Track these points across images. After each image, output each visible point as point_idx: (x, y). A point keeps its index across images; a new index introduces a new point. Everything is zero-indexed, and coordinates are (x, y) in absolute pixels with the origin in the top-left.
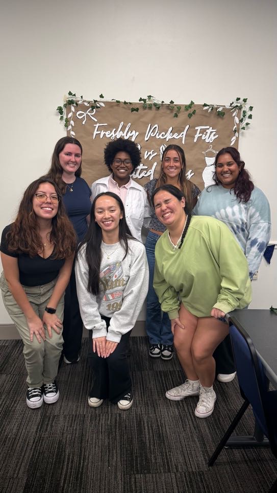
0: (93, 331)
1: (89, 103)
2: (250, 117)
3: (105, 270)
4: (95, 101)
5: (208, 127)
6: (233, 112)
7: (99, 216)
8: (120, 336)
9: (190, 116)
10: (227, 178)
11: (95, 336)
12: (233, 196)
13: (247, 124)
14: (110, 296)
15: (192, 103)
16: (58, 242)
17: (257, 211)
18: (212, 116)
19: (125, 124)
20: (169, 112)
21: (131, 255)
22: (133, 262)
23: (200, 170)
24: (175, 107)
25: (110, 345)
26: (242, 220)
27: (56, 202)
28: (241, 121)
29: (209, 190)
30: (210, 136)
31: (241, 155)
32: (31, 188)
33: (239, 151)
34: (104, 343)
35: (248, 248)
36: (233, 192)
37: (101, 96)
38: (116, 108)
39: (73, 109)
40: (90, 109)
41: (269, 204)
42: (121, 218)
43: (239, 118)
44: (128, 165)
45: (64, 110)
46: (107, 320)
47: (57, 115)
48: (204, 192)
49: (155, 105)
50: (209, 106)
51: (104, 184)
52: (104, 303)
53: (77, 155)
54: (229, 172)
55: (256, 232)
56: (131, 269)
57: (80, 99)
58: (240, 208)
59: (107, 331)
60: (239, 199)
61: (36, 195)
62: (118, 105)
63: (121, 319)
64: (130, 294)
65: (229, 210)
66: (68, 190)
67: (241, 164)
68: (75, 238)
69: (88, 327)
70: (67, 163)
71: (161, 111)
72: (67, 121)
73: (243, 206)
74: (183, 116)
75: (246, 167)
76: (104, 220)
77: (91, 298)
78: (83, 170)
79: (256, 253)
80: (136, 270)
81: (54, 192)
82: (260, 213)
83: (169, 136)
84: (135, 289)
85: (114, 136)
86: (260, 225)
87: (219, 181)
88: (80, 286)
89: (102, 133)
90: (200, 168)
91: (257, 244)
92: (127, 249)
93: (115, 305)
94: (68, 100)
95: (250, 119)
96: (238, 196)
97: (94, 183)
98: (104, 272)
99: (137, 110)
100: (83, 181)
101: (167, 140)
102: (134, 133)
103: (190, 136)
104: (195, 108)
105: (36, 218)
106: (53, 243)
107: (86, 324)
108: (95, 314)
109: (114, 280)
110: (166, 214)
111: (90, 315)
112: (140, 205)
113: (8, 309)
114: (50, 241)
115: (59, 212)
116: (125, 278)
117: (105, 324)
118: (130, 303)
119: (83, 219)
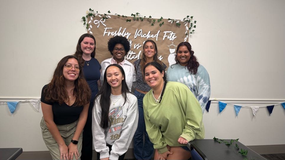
0: (101, 154)
1: (101, 15)
2: (195, 27)
4: (105, 15)
5: (171, 32)
6: (185, 24)
7: (109, 79)
8: (118, 156)
9: (161, 25)
10: (183, 60)
11: (101, 157)
12: (187, 70)
13: (193, 31)
14: (113, 129)
15: (162, 18)
16: (78, 95)
17: (202, 78)
18: (173, 25)
19: (123, 28)
20: (148, 22)
21: (129, 103)
22: (130, 107)
23: (167, 56)
24: (152, 20)
26: (193, 84)
27: (78, 70)
28: (190, 29)
29: (172, 67)
30: (172, 37)
36: (187, 68)
37: (109, 12)
38: (117, 19)
39: (92, 18)
40: (102, 19)
41: (208, 74)
42: (123, 79)
43: (188, 27)
45: (86, 19)
47: (82, 22)
48: (169, 68)
49: (141, 18)
50: (171, 20)
51: (108, 62)
52: (109, 135)
53: (91, 44)
54: (185, 57)
55: (202, 91)
56: (128, 112)
57: (96, 13)
58: (192, 77)
59: (110, 154)
60: (191, 72)
61: (66, 65)
62: (118, 18)
63: (119, 145)
64: (126, 128)
65: (185, 79)
66: (86, 64)
67: (192, 53)
69: (98, 151)
70: (85, 48)
71: (144, 22)
72: (88, 25)
73: (193, 76)
74: (157, 25)
75: (194, 55)
77: (101, 130)
79: (202, 104)
80: (131, 112)
81: (77, 64)
82: (204, 80)
83: (148, 36)
85: (116, 35)
86: (204, 86)
87: (178, 61)
89: (109, 33)
91: (203, 98)
92: (126, 99)
93: (116, 135)
94: (89, 13)
95: (195, 28)
96: (190, 70)
97: (103, 62)
98: (111, 113)
99: (130, 21)
101: (147, 38)
102: (128, 33)
103: (160, 36)
104: (164, 21)
105: (64, 80)
106: (75, 96)
107: (96, 149)
108: (103, 142)
109: (117, 119)
110: (151, 80)
111: (100, 142)
112: (131, 74)
113: (46, 141)
114: (74, 95)
115: (80, 77)
116: (124, 117)
117: (109, 149)
118: (126, 134)
119: (94, 82)
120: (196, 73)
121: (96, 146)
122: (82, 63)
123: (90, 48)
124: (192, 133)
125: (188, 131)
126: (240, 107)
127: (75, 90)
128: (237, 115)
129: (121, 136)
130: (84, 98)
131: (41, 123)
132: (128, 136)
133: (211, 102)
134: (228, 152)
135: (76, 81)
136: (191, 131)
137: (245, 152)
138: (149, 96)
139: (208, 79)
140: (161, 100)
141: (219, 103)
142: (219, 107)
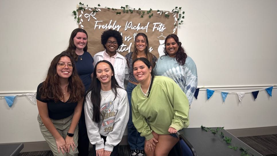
0: (96, 146)
1: (92, 9)
2: (183, 17)
3: (103, 107)
4: (95, 8)
5: (160, 23)
6: (174, 15)
7: (99, 75)
8: (113, 147)
9: (150, 17)
10: (172, 51)
11: (97, 149)
12: (176, 62)
13: (182, 21)
14: (106, 123)
15: (151, 10)
16: (72, 92)
17: (189, 69)
18: (163, 17)
19: (113, 21)
20: (138, 14)
21: (119, 97)
22: (120, 101)
24: (142, 12)
25: (107, 153)
26: (181, 75)
27: (71, 68)
28: (178, 20)
29: (162, 58)
30: (161, 28)
31: (179, 39)
32: (55, 60)
33: (178, 36)
34: (103, 153)
35: (185, 91)
36: (175, 59)
37: (99, 5)
38: (108, 12)
39: (82, 12)
40: (93, 12)
41: (196, 66)
42: (113, 75)
43: (177, 18)
44: (115, 44)
45: (77, 13)
46: (105, 138)
47: (73, 16)
48: (159, 59)
49: (130, 10)
50: (160, 11)
51: (101, 56)
52: (103, 128)
53: (84, 39)
54: (173, 48)
55: (189, 81)
56: (119, 106)
57: (86, 6)
58: (180, 68)
59: (105, 145)
60: (179, 63)
61: (59, 64)
62: (108, 10)
63: (113, 137)
64: (118, 121)
65: (174, 69)
66: (79, 59)
67: (179, 44)
68: (84, 88)
69: (93, 143)
70: (79, 43)
71: (134, 14)
72: (79, 19)
73: (181, 67)
74: (146, 17)
75: (182, 46)
76: (102, 77)
77: (95, 124)
78: (88, 47)
79: (190, 93)
80: (122, 106)
81: (70, 62)
82: (191, 71)
83: (138, 28)
84: (122, 117)
85: (107, 28)
86: (192, 77)
87: (167, 53)
88: (88, 118)
89: (100, 26)
90: (156, 46)
91: (190, 88)
92: (116, 94)
93: (109, 128)
94: (79, 7)
95: (183, 19)
96: (178, 61)
97: (95, 55)
98: (102, 108)
99: (120, 13)
100: (88, 53)
101: (138, 30)
102: (118, 26)
103: (150, 28)
104: (153, 13)
105: (58, 78)
106: (69, 93)
107: (91, 141)
108: (97, 135)
109: (108, 113)
110: (139, 75)
111: (94, 135)
112: (123, 67)
113: (43, 134)
114: (68, 91)
115: (73, 74)
116: (115, 111)
117: (103, 140)
118: (119, 127)
119: (88, 76)
120: (184, 64)
121: (91, 139)
122: (76, 58)
123: (83, 43)
124: (180, 122)
125: (177, 121)
126: (227, 93)
127: (70, 88)
128: (224, 101)
129: (114, 128)
130: (78, 94)
131: (38, 117)
132: (121, 128)
133: (200, 90)
134: (214, 140)
135: (70, 79)
136: (180, 121)
137: (229, 140)
138: (138, 90)
139: (195, 71)
140: (149, 95)
141: (207, 90)
142: (207, 94)
